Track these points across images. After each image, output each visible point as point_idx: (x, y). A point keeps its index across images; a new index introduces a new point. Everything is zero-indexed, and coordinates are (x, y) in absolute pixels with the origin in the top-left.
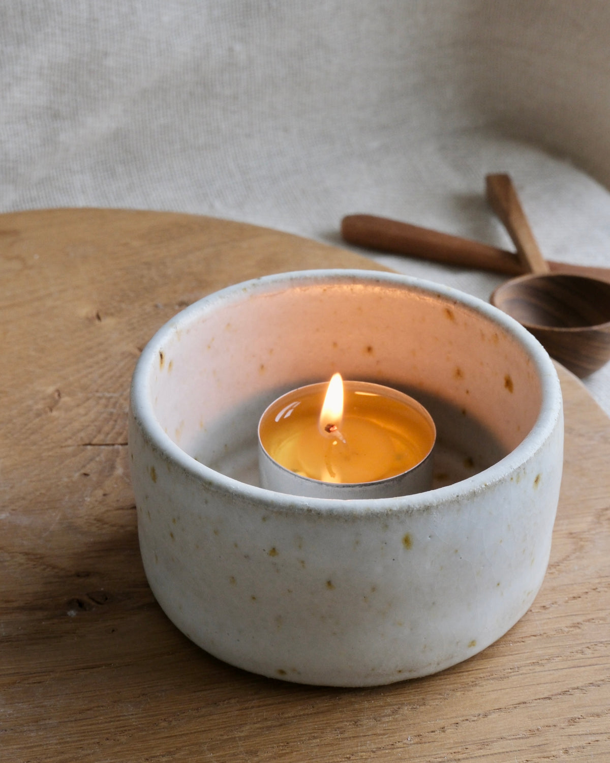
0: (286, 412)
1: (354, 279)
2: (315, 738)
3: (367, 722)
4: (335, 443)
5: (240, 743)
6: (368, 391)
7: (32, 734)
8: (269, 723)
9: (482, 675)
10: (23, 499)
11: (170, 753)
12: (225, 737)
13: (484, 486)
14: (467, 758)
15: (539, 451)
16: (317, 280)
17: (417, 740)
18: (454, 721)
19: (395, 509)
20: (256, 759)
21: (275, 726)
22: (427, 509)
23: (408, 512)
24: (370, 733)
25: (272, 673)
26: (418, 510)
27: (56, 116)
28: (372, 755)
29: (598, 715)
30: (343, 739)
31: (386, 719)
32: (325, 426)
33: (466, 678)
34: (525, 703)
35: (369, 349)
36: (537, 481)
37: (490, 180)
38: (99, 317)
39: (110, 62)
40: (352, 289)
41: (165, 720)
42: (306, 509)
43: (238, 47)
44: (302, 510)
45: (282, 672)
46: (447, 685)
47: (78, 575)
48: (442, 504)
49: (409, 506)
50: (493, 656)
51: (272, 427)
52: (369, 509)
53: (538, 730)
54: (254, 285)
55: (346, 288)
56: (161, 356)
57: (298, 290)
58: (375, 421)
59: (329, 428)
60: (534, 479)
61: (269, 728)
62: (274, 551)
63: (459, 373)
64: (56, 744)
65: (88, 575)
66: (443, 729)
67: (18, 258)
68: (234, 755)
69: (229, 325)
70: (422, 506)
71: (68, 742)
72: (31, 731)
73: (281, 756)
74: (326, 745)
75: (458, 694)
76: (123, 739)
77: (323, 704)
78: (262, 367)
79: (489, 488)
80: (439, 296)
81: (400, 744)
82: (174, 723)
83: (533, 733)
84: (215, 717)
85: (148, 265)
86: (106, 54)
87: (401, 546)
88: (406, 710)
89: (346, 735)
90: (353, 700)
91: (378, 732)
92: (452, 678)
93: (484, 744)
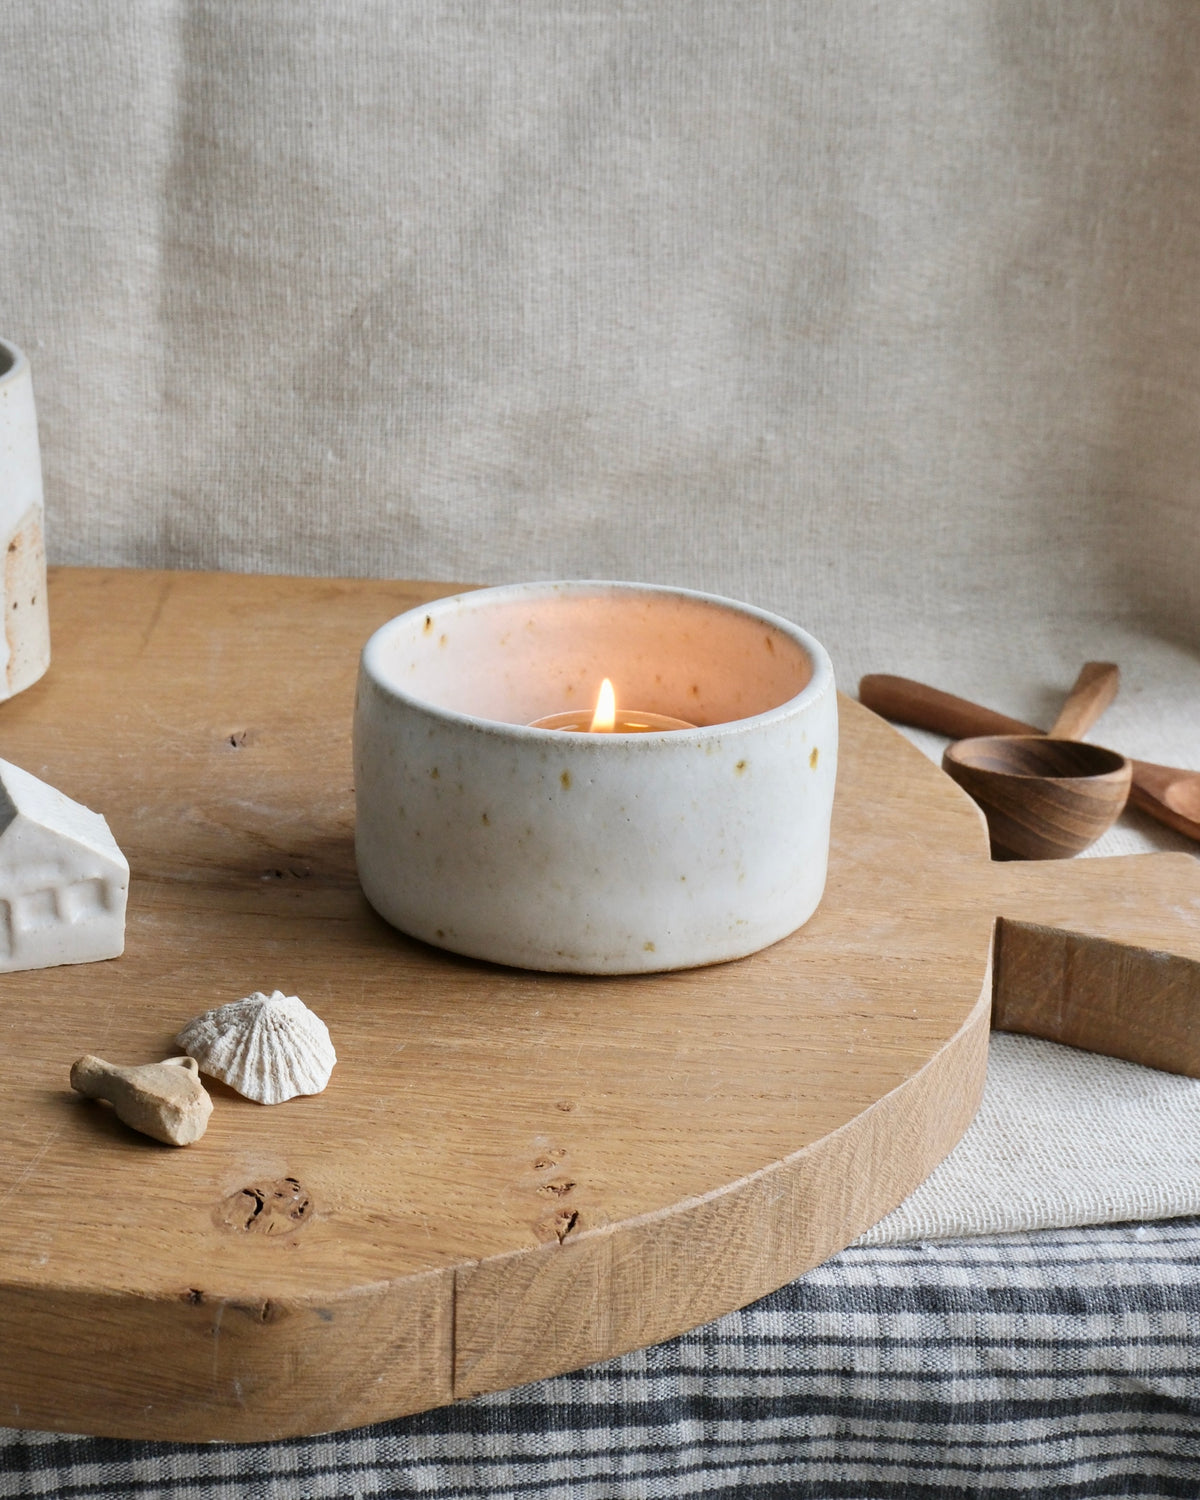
10: (275, 796)
12: (353, 978)
17: (545, 1015)
19: (556, 741)
22: (590, 747)
23: (569, 745)
24: (500, 1002)
26: (581, 746)
27: (517, 485)
28: (489, 1015)
29: (749, 1036)
30: (470, 1001)
31: (526, 998)
36: (741, 766)
39: (592, 425)
41: (302, 958)
43: (770, 437)
45: (441, 933)
47: (291, 856)
48: (608, 745)
49: (571, 739)
52: (528, 734)
54: (568, 585)
60: (736, 762)
61: (401, 981)
62: (436, 773)
64: (186, 952)
65: (301, 857)
66: (577, 1014)
70: (584, 743)
76: (252, 961)
79: (668, 746)
81: (524, 1015)
86: (589, 415)
87: (559, 783)
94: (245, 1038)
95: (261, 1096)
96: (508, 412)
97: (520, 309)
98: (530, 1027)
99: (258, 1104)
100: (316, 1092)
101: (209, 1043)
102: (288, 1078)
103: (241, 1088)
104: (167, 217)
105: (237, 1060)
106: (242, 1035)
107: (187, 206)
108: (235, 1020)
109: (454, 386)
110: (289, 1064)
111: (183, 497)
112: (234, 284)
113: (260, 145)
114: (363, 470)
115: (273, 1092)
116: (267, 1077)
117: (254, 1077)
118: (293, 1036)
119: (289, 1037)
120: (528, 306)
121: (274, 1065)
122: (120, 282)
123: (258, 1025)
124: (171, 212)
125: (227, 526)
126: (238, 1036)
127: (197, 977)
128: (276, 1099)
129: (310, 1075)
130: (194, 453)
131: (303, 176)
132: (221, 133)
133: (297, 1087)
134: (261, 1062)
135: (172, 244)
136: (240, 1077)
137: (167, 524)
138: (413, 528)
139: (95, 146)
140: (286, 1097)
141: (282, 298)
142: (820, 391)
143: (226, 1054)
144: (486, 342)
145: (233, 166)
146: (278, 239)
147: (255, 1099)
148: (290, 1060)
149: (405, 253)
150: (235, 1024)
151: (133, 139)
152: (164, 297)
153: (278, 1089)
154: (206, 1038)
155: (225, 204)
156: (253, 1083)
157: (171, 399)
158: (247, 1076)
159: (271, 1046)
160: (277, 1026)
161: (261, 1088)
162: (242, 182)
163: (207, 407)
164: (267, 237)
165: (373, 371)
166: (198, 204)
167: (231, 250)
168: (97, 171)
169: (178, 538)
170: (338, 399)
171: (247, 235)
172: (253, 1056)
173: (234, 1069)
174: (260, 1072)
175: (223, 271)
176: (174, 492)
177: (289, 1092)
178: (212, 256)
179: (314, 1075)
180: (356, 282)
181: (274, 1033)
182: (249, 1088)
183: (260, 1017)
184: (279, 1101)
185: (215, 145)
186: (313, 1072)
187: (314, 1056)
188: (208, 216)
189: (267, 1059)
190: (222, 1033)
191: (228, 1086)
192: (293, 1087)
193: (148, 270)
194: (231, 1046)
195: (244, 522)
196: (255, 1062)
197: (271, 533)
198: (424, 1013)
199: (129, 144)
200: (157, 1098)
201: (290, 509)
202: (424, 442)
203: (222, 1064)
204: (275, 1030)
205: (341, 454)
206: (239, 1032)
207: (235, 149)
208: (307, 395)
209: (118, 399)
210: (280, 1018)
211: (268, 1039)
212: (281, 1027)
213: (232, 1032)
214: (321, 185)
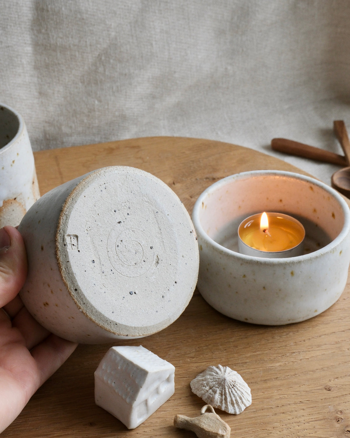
0: (248, 224)
1: (275, 174)
2: (258, 342)
3: (277, 338)
4: (266, 236)
5: (231, 343)
6: (280, 217)
7: (158, 338)
8: (242, 337)
9: (319, 323)
11: (207, 346)
12: (226, 341)
13: (320, 254)
14: (312, 351)
15: (342, 242)
16: (261, 174)
17: (295, 344)
18: (308, 338)
19: (288, 262)
20: (237, 349)
21: (244, 338)
22: (300, 262)
23: (293, 263)
24: (278, 341)
25: (242, 319)
26: (297, 263)
27: (154, 97)
28: (278, 348)
30: (268, 343)
31: (284, 337)
32: (263, 230)
33: (314, 323)
34: (334, 332)
35: (281, 201)
36: (341, 252)
37: (335, 123)
38: (174, 184)
39: (176, 75)
40: (274, 178)
41: (204, 335)
42: (256, 261)
43: (229, 68)
44: (255, 261)
45: (246, 319)
46: (306, 326)
48: (305, 260)
49: (293, 261)
50: (324, 316)
51: (244, 230)
52: (279, 262)
53: (339, 342)
54: (237, 176)
55: (272, 177)
56: (203, 203)
57: (254, 178)
58: (282, 228)
59: (264, 231)
60: (339, 252)
61: (241, 338)
62: (244, 276)
63: (315, 211)
64: (166, 342)
67: (140, 158)
68: (229, 347)
69: (227, 191)
70: (298, 261)
71: (170, 341)
72: (157, 337)
73: (246, 348)
74: (263, 345)
75: (310, 329)
76: (190, 341)
77: (261, 331)
78: (240, 207)
79: (323, 255)
80: (308, 181)
81: (289, 345)
82: (208, 336)
83: (337, 343)
84: (222, 334)
85: (193, 161)
86: (175, 72)
87: (290, 275)
88: (291, 334)
89: (269, 342)
90: (272, 330)
91: (281, 341)
92: (308, 323)
93: (319, 346)
94: (224, 393)
95: (235, 412)
96: (151, 77)
97: (152, 44)
98: (294, 351)
99: (235, 415)
100: (250, 404)
101: (211, 396)
102: (242, 403)
103: (228, 411)
104: (33, 37)
105: (224, 401)
106: (222, 392)
107: (39, 32)
108: (217, 386)
109: (134, 73)
110: (241, 399)
111: (49, 123)
112: (59, 54)
113: (63, 9)
114: (108, 105)
115: (239, 410)
116: (235, 405)
117: (231, 406)
118: (239, 388)
119: (237, 389)
120: (154, 43)
121: (236, 400)
122: (21, 61)
123: (227, 388)
124: (34, 35)
125: (65, 129)
126: (220, 392)
127: (178, 354)
128: (240, 412)
129: (247, 399)
130: (51, 109)
131: (79, 16)
132: (49, 7)
133: (245, 405)
134: (232, 400)
135: (36, 45)
136: (227, 407)
137: (45, 133)
138: (124, 118)
139: (7, 19)
140: (243, 410)
141: (75, 56)
142: (243, 51)
143: (219, 400)
144: (142, 57)
145: (55, 17)
146: (72, 37)
147: (233, 413)
148: (241, 397)
149: (113, 34)
150: (217, 387)
151: (20, 14)
152: (35, 62)
153: (240, 409)
154: (209, 394)
155: (53, 29)
156: (232, 408)
157: (41, 94)
158: (229, 407)
159: (233, 394)
160: (233, 386)
161: (235, 410)
162: (58, 21)
163: (54, 93)
164: (68, 37)
165: (107, 73)
166: (43, 31)
167: (57, 43)
168: (9, 27)
169: (49, 136)
170: (96, 84)
171: (61, 38)
172: (229, 399)
173: (224, 405)
174: (233, 404)
175: (55, 51)
176: (46, 122)
177: (243, 408)
178: (50, 47)
179: (249, 399)
180: (99, 46)
181: (232, 389)
182: (231, 410)
183: (226, 384)
184: (241, 412)
185: (48, 11)
186: (248, 398)
187: (246, 392)
188: (48, 34)
189: (234, 399)
190: (215, 392)
191: (223, 411)
192: (244, 406)
193: (29, 55)
194: (220, 397)
195: (71, 127)
196: (230, 401)
197: (80, 129)
198: (258, 353)
199: (19, 15)
200: (215, 433)
201: (85, 121)
202: (126, 92)
203: (219, 404)
204: (233, 388)
205: (100, 101)
206: (220, 391)
207: (55, 11)
208: (86, 83)
209: (25, 98)
210: (232, 383)
211: (232, 392)
212: (234, 386)
213: (218, 391)
214: (85, 18)
